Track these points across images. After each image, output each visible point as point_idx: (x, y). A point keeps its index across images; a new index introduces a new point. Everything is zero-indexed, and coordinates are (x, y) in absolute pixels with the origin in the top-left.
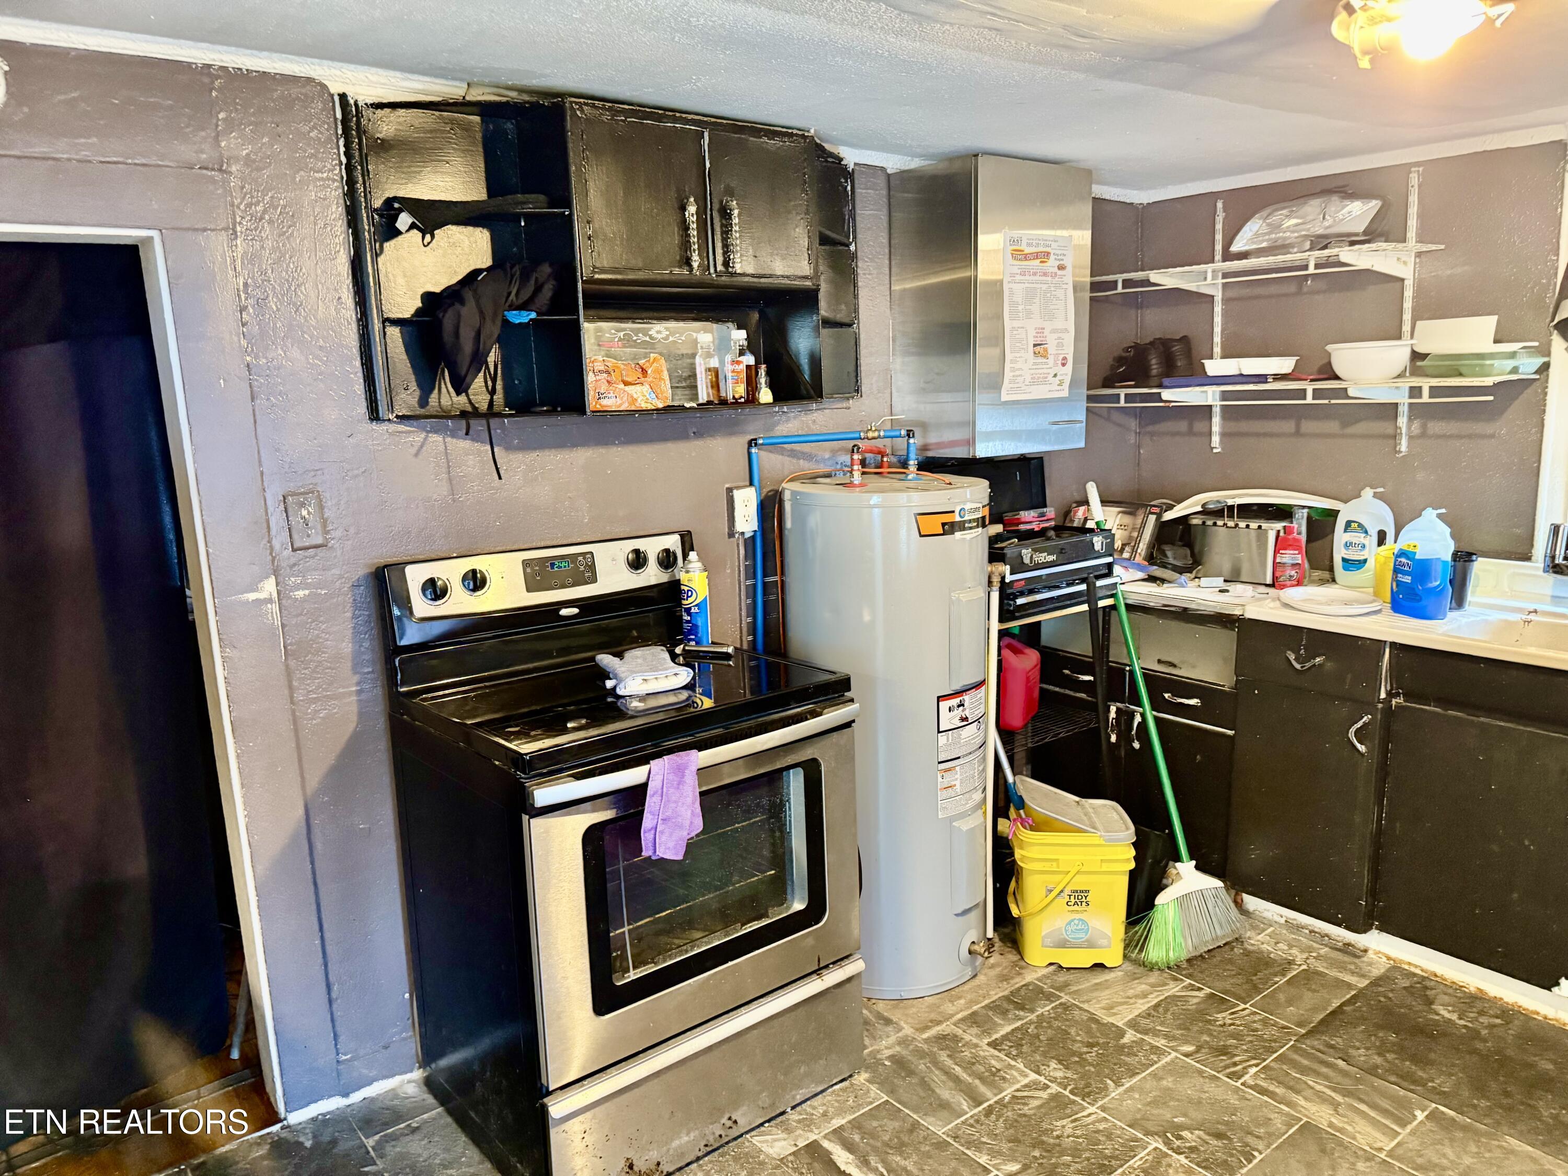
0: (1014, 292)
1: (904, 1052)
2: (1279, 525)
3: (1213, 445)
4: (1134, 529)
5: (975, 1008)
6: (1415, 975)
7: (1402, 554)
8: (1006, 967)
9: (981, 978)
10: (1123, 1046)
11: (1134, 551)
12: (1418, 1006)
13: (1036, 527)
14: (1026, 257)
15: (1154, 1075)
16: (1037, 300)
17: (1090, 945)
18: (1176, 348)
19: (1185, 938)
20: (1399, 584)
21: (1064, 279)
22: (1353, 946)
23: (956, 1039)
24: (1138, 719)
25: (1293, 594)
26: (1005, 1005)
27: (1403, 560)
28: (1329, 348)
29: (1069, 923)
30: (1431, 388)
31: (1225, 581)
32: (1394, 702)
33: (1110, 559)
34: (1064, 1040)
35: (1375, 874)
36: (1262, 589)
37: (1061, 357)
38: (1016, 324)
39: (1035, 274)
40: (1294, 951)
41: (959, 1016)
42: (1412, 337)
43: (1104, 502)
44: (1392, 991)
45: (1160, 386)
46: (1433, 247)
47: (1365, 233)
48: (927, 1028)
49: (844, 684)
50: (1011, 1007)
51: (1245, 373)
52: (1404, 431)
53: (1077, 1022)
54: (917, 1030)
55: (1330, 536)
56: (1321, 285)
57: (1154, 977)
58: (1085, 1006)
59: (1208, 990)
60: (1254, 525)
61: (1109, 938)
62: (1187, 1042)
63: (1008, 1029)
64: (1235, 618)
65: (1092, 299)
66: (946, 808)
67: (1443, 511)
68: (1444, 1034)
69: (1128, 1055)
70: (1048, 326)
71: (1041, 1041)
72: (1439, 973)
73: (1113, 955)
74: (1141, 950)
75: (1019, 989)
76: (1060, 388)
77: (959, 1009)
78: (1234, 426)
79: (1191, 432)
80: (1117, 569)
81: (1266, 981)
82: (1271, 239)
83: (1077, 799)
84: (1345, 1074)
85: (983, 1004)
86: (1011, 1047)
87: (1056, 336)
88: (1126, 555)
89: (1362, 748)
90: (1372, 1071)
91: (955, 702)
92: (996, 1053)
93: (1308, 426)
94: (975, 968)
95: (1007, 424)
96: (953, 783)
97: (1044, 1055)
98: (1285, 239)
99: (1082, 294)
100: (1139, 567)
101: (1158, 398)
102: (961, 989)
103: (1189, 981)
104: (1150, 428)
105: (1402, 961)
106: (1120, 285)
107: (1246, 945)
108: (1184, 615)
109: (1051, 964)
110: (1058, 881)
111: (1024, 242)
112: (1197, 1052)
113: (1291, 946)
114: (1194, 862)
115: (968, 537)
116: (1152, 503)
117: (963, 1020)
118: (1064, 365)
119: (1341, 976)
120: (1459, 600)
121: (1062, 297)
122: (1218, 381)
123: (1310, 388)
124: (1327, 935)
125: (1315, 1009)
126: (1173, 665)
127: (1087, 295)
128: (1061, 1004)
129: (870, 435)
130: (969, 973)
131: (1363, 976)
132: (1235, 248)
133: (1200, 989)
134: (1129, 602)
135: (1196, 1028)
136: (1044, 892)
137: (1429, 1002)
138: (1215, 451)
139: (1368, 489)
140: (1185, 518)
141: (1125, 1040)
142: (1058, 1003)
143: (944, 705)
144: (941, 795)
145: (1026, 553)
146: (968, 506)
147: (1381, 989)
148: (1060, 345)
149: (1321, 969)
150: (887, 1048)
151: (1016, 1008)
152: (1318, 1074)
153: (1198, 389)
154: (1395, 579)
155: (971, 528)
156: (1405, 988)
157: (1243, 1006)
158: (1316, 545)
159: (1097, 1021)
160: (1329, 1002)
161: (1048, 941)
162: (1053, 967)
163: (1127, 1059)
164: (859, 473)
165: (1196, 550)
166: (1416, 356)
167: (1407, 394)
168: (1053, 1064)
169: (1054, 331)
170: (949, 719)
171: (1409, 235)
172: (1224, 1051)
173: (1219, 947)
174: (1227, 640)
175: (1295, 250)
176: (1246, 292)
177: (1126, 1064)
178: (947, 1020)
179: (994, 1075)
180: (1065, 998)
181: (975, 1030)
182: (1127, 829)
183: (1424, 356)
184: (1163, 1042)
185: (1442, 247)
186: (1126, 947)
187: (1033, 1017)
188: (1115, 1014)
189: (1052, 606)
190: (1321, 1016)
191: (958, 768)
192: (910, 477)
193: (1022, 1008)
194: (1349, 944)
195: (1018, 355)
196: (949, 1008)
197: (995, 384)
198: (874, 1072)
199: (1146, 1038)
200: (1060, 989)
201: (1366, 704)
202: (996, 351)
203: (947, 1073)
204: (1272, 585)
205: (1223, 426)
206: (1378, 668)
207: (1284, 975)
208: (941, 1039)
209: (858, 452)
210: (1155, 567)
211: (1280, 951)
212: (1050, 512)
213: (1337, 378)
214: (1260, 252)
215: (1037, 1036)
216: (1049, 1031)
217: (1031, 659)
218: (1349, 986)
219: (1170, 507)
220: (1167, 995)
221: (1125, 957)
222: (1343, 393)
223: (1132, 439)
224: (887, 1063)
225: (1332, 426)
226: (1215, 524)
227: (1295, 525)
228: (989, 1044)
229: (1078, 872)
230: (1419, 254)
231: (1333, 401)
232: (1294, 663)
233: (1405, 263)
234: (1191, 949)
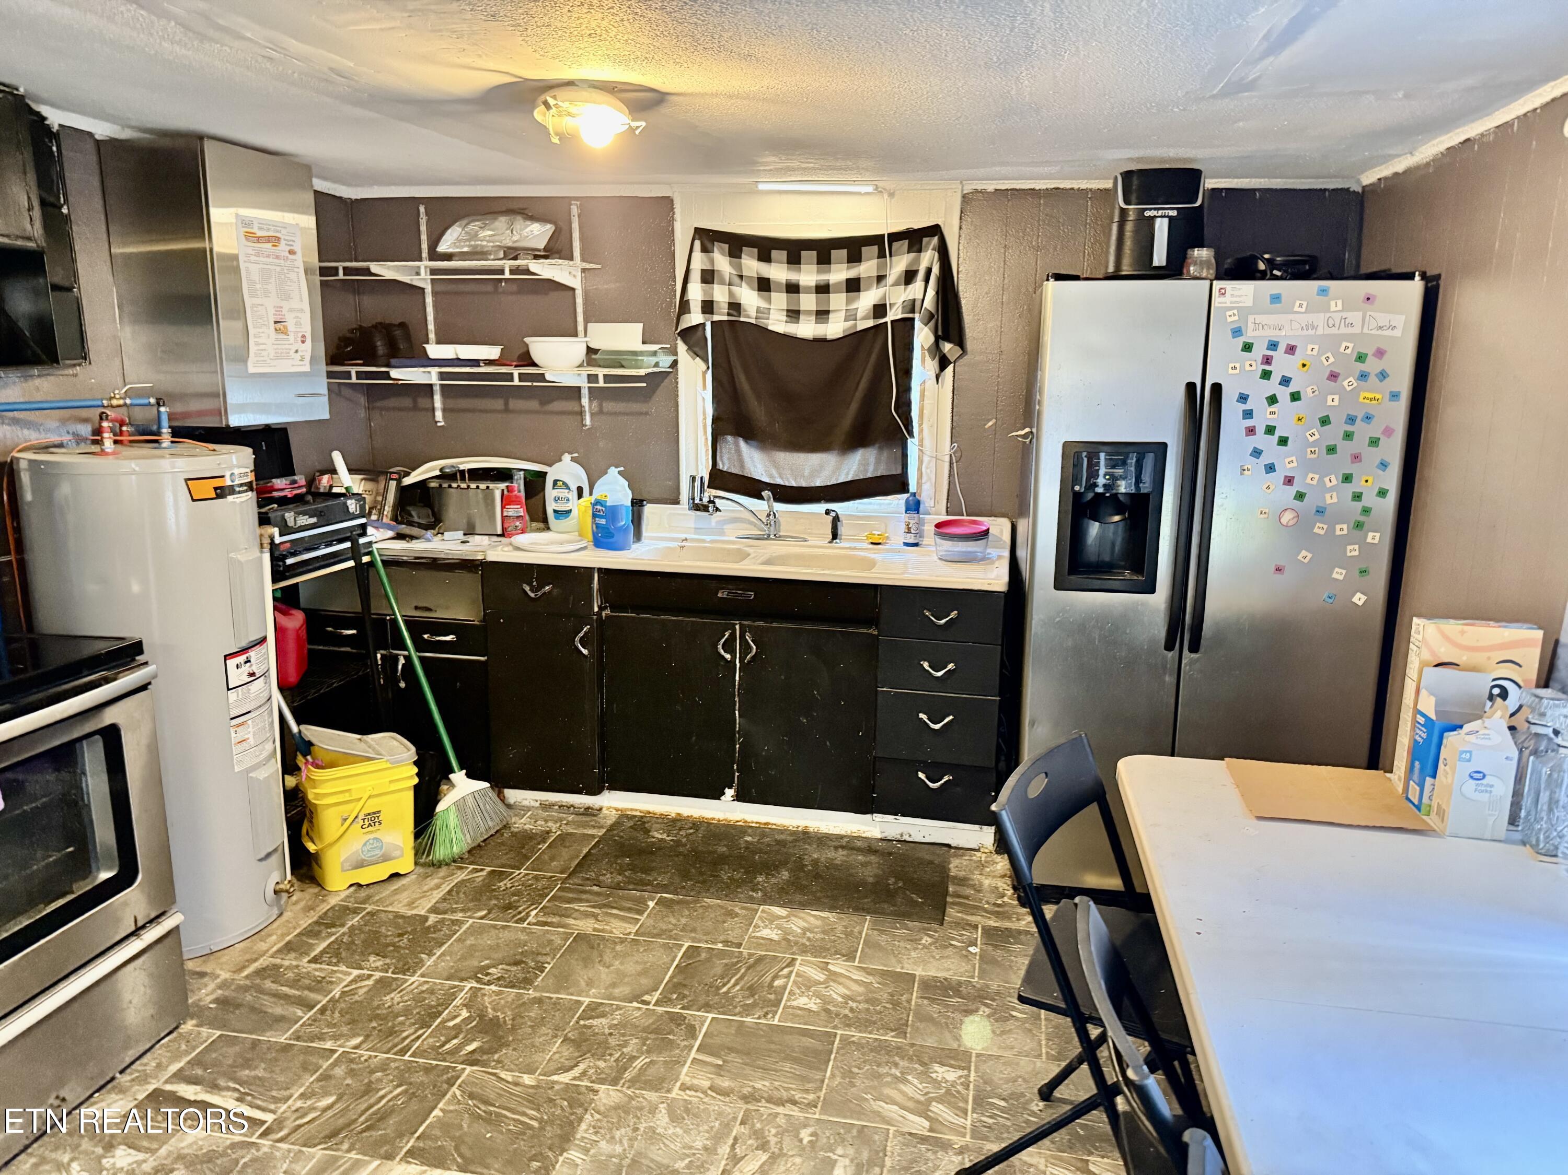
0: (250, 270)
1: (227, 993)
2: (503, 485)
3: (437, 419)
4: (377, 494)
5: (288, 938)
6: (635, 816)
7: (597, 502)
8: (310, 899)
9: (287, 915)
10: (429, 927)
11: (381, 513)
12: (640, 836)
13: (288, 493)
14: (259, 239)
15: (459, 940)
16: (273, 280)
17: (386, 858)
18: (398, 333)
19: (464, 834)
20: (598, 526)
21: (295, 263)
22: (592, 809)
23: (276, 967)
24: (402, 661)
25: (521, 539)
26: (317, 928)
27: (599, 507)
28: (527, 340)
29: (365, 844)
30: (604, 375)
31: (465, 534)
32: (604, 614)
33: (363, 520)
34: (378, 939)
35: (603, 748)
36: (495, 539)
37: (300, 335)
38: (256, 301)
39: (268, 256)
40: (550, 824)
41: (275, 949)
42: (586, 335)
43: (351, 471)
44: (622, 831)
45: (388, 366)
46: (593, 266)
47: (545, 249)
48: (244, 968)
49: (137, 648)
50: (323, 927)
51: (462, 357)
52: (587, 409)
53: (385, 922)
54: (234, 972)
55: (541, 494)
56: (514, 287)
57: (443, 871)
58: (390, 909)
59: (489, 869)
60: (483, 486)
61: (402, 849)
62: (480, 910)
63: (324, 945)
64: (478, 563)
65: (323, 283)
66: (242, 761)
67: (622, 469)
68: (659, 849)
69: (434, 932)
70: (286, 305)
71: (356, 945)
72: (651, 810)
73: (405, 864)
74: (428, 855)
75: (326, 913)
76: (301, 363)
77: (274, 942)
78: (452, 403)
79: (415, 408)
80: (370, 530)
81: (533, 850)
82: (471, 246)
83: (359, 736)
84: (598, 894)
85: (295, 933)
86: (330, 957)
87: (294, 315)
88: (374, 517)
89: (585, 652)
90: (618, 887)
91: (242, 659)
92: (318, 966)
93: (514, 404)
94: (280, 907)
95: (257, 397)
96: (246, 737)
97: (362, 953)
98: (482, 246)
99: (313, 277)
100: (389, 528)
101: (387, 376)
102: (269, 928)
103: (472, 867)
104: (379, 404)
105: (627, 810)
106: (341, 272)
107: (513, 829)
108: (434, 564)
109: (351, 885)
110: (354, 809)
111: (256, 225)
112: (489, 913)
113: (546, 821)
114: (464, 771)
115: (238, 500)
116: (391, 470)
117: (279, 951)
118: (303, 342)
119: (586, 831)
120: (638, 536)
121: (296, 280)
122: (437, 363)
123: (516, 373)
124: (572, 806)
125: (572, 859)
126: (428, 609)
127: (317, 279)
128: (368, 913)
129: (115, 402)
130: (276, 912)
131: (602, 827)
132: (442, 248)
133: (482, 870)
134: (385, 558)
135: (485, 898)
136: (340, 821)
137: (647, 832)
138: (439, 424)
139: (566, 454)
140: (424, 482)
141: (430, 922)
142: (364, 913)
143: (232, 663)
144: (236, 749)
145: (289, 516)
146: (236, 471)
147: (615, 832)
148: (298, 324)
149: (571, 831)
150: (207, 995)
151: (327, 928)
152: (581, 900)
153: (422, 369)
154: (594, 522)
155: (239, 492)
156: (631, 827)
157: (518, 872)
158: (533, 501)
159: (403, 917)
160: (581, 851)
161: (347, 866)
162: (352, 889)
163: (433, 935)
164: (111, 441)
165: (436, 509)
166: (590, 351)
167: (586, 380)
168: (372, 958)
169: (291, 310)
170: (237, 676)
171: (575, 254)
172: (509, 906)
173: (492, 835)
174: (472, 582)
175: (492, 257)
176: (451, 287)
177: (433, 939)
178: (264, 955)
179: (320, 982)
180: (370, 908)
181: (293, 955)
182: (409, 750)
183: (596, 351)
184: (461, 915)
185: (600, 266)
186: (416, 855)
187: (345, 929)
188: (415, 908)
189: (318, 565)
190: (576, 862)
191: (250, 722)
192: (164, 445)
193: (333, 925)
194: (588, 808)
195: (261, 330)
196: (263, 946)
197: (242, 357)
198: (198, 1017)
199: (446, 916)
200: (364, 902)
201: (585, 618)
202: (239, 325)
203: (276, 995)
204: (502, 535)
205: (444, 403)
206: (591, 589)
207: (545, 842)
208: (260, 973)
209: (107, 419)
210: (404, 526)
211: (541, 826)
212: (301, 479)
213: (534, 365)
214: (463, 256)
215: (353, 942)
216: (362, 936)
217: (296, 620)
218: (593, 836)
219: (407, 474)
220: (456, 881)
221: (416, 864)
222: (541, 377)
223: (362, 414)
224: (212, 1006)
225: (534, 404)
226: (450, 486)
227: (515, 485)
228: (309, 962)
229: (369, 797)
230: (584, 270)
231: (535, 384)
232: (529, 593)
233: (574, 276)
234: (469, 841)
